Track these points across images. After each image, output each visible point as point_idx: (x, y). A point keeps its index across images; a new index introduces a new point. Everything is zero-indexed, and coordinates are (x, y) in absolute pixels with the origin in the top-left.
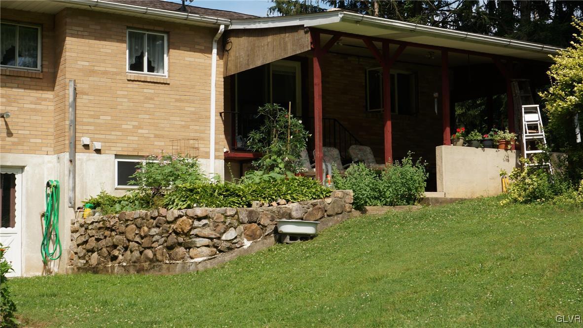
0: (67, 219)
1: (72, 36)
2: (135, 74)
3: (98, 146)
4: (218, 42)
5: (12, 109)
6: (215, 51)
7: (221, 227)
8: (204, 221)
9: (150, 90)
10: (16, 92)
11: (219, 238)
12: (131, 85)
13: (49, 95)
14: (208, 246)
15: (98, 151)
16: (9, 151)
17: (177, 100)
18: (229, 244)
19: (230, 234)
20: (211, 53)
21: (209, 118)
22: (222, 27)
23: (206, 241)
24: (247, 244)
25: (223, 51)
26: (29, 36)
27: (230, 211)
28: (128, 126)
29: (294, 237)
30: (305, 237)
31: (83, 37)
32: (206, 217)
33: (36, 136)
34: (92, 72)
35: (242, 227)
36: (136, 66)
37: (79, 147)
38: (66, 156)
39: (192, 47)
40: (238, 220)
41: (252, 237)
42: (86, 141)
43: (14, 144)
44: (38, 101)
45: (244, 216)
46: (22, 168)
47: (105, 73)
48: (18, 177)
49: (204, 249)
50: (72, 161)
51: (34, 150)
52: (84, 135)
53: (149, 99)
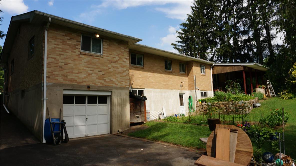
0: (195, 104)
5: (183, 81)
6: (211, 69)
10: (183, 78)
12: (202, 76)
13: (187, 78)
15: (198, 90)
21: (211, 82)
22: (214, 65)
24: (251, 108)
25: (213, 69)
28: (201, 85)
31: (195, 66)
33: (186, 87)
35: (250, 105)
38: (194, 91)
39: (208, 68)
42: (197, 88)
44: (186, 80)
47: (198, 74)
48: (183, 95)
50: (196, 92)
51: (186, 90)
52: (197, 86)
53: (204, 79)
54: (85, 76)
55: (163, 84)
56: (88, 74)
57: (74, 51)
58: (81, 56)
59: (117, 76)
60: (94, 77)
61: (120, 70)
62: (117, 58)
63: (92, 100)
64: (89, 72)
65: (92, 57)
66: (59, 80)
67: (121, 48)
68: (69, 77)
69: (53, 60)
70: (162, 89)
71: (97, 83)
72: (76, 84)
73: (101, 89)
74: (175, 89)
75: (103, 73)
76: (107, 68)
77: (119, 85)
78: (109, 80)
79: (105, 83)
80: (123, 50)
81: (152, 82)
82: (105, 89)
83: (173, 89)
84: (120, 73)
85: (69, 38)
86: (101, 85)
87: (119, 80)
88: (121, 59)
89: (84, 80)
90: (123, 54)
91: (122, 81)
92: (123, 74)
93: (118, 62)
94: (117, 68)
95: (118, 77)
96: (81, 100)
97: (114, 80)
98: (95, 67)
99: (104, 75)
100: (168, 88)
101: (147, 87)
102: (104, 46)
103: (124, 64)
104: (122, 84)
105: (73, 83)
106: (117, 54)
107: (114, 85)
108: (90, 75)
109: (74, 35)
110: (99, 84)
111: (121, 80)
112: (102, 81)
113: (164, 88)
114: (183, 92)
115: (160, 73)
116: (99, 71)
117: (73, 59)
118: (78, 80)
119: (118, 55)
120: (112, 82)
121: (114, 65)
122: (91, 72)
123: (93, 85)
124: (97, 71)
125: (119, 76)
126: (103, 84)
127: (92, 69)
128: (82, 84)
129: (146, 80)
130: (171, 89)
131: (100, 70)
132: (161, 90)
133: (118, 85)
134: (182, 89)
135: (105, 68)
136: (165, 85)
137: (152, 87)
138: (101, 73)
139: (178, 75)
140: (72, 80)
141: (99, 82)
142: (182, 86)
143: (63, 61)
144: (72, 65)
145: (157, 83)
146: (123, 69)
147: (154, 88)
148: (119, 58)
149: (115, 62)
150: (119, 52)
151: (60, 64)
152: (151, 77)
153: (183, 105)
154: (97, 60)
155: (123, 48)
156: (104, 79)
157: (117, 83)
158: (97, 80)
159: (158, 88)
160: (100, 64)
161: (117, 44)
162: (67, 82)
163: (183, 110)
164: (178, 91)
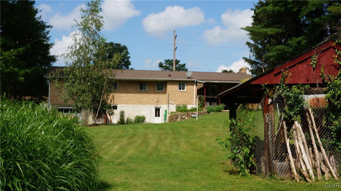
0: (168, 115)
1: (168, 85)
2: (180, 90)
3: (173, 103)
4: (196, 83)
5: (159, 98)
6: (195, 85)
9: (182, 93)
10: (160, 95)
11: (182, 117)
12: (179, 93)
13: (165, 95)
15: (173, 104)
16: (159, 104)
17: (187, 95)
19: (184, 117)
20: (194, 85)
21: (194, 97)
22: (195, 81)
25: (196, 85)
26: (162, 85)
28: (178, 100)
31: (170, 85)
32: (180, 114)
33: (163, 102)
34: (172, 91)
36: (180, 89)
37: (169, 104)
38: (167, 105)
39: (190, 85)
40: (185, 114)
41: (188, 117)
42: (171, 102)
44: (164, 96)
46: (161, 107)
47: (174, 91)
48: (160, 109)
50: (168, 106)
51: (163, 104)
52: (170, 101)
53: (182, 95)
55: (136, 101)
74: (149, 104)
81: (125, 100)
100: (141, 104)
101: (120, 104)
113: (137, 104)
114: (159, 106)
115: (134, 93)
129: (120, 99)
130: (145, 104)
132: (134, 105)
134: (157, 104)
136: (138, 101)
137: (124, 103)
139: (154, 93)
142: (158, 102)
145: (130, 100)
147: (127, 104)
153: (159, 116)
159: (131, 104)
163: (159, 120)
164: (154, 106)
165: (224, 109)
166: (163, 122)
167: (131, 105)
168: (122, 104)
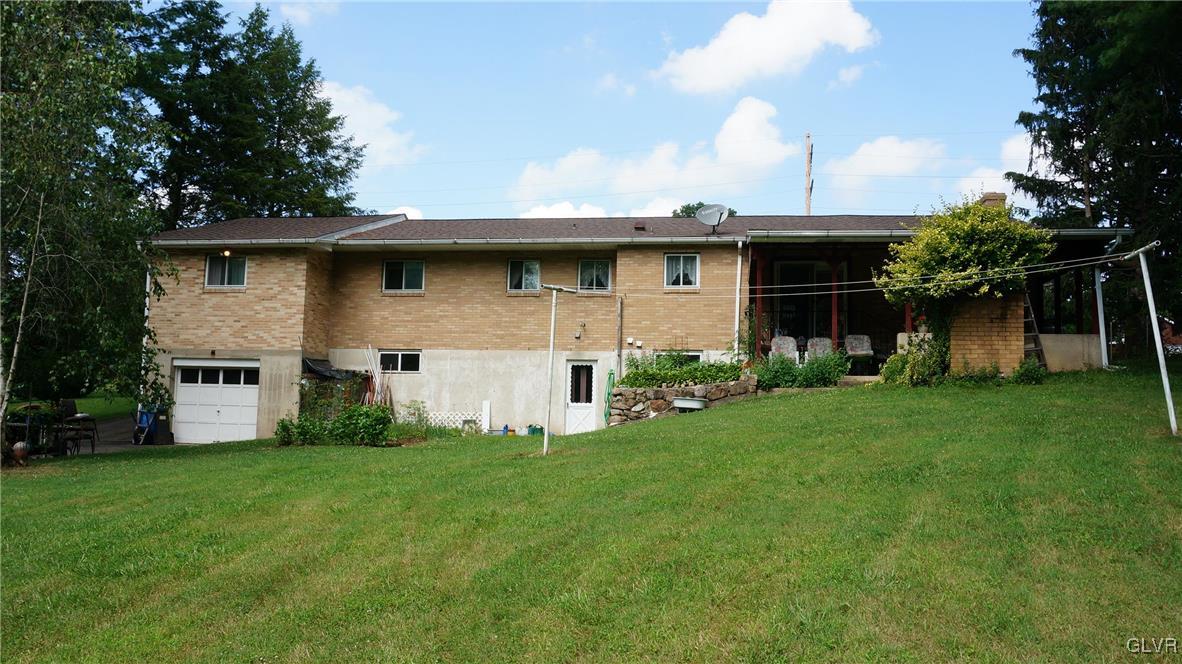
1: (621, 265)
2: (673, 288)
3: (639, 343)
4: (742, 255)
5: (587, 320)
6: (739, 263)
7: (631, 402)
8: (618, 397)
9: (683, 299)
10: (592, 308)
11: (629, 410)
12: (669, 298)
13: (614, 309)
14: (620, 415)
15: (639, 348)
16: (587, 349)
17: (705, 306)
18: (636, 414)
19: (639, 407)
20: (734, 261)
21: (733, 316)
22: (740, 244)
23: (618, 411)
24: (653, 414)
25: (749, 261)
27: (640, 390)
28: (664, 328)
29: (683, 410)
30: (692, 410)
31: (629, 265)
32: (620, 394)
33: (605, 339)
34: (635, 290)
35: (649, 402)
36: (674, 281)
37: (625, 345)
38: (617, 351)
39: (720, 262)
40: (646, 396)
41: (656, 409)
42: (630, 340)
43: (589, 344)
45: (650, 394)
46: (597, 361)
47: (646, 290)
48: (594, 367)
49: (616, 417)
50: (619, 355)
51: (605, 348)
52: (629, 336)
53: (681, 306)
54: (209, 332)
55: (494, 335)
56: (213, 329)
57: (193, 289)
58: (203, 296)
59: (273, 327)
60: (225, 333)
61: (282, 312)
62: (277, 289)
63: (232, 376)
64: (217, 324)
65: (223, 296)
66: (166, 342)
67: (288, 264)
68: (181, 337)
69: (159, 309)
70: (487, 349)
71: (229, 345)
72: (192, 347)
73: (239, 355)
74: (545, 346)
75: (244, 324)
76: (252, 313)
77: (277, 346)
78: (255, 337)
79: (246, 344)
80: (292, 270)
81: (451, 332)
82: (245, 356)
83: (535, 349)
84: (280, 320)
85: (184, 268)
86: (238, 348)
87: (278, 335)
88: (285, 289)
89: (207, 340)
90: (291, 278)
91: (285, 338)
92: (290, 321)
93: (279, 297)
94: (275, 309)
95: (274, 330)
96: (210, 376)
97: (265, 336)
98: (229, 313)
99: (246, 327)
100: (512, 347)
101: (430, 347)
102: (250, 268)
103: (292, 299)
104: (285, 343)
105: (188, 347)
106: (276, 281)
107: (265, 347)
108: (218, 329)
109: (193, 261)
110: (233, 346)
111: (282, 335)
112: (241, 341)
113: (496, 347)
114: (587, 355)
115: (485, 303)
116: (235, 321)
117: (188, 305)
118: (197, 341)
119: (278, 284)
120: (261, 340)
121: (267, 304)
122: (220, 324)
123: (223, 348)
124: (230, 321)
125: (278, 327)
126: (241, 346)
127: (221, 319)
128: (203, 347)
129: (430, 327)
130: (530, 348)
131: (236, 319)
132: (484, 352)
133: (273, 346)
134: (580, 348)
135: (248, 313)
136: (501, 337)
137: (446, 346)
138: (239, 325)
139: (565, 303)
140: (186, 342)
141: (233, 342)
142: (582, 338)
143: (174, 310)
144: (188, 315)
145: (468, 332)
146: (289, 311)
147: (457, 348)
148: (280, 289)
149: (271, 298)
150: (282, 276)
151: (169, 316)
152: (446, 316)
153: (589, 399)
154: (233, 299)
155: (293, 264)
156: (246, 335)
157: (273, 342)
158: (231, 339)
159: (471, 347)
160: (237, 308)
161: (277, 259)
162: (177, 346)
163: (586, 419)
164: (567, 354)
165: (853, 372)
166: (603, 425)
167: (476, 353)
168: (436, 346)
